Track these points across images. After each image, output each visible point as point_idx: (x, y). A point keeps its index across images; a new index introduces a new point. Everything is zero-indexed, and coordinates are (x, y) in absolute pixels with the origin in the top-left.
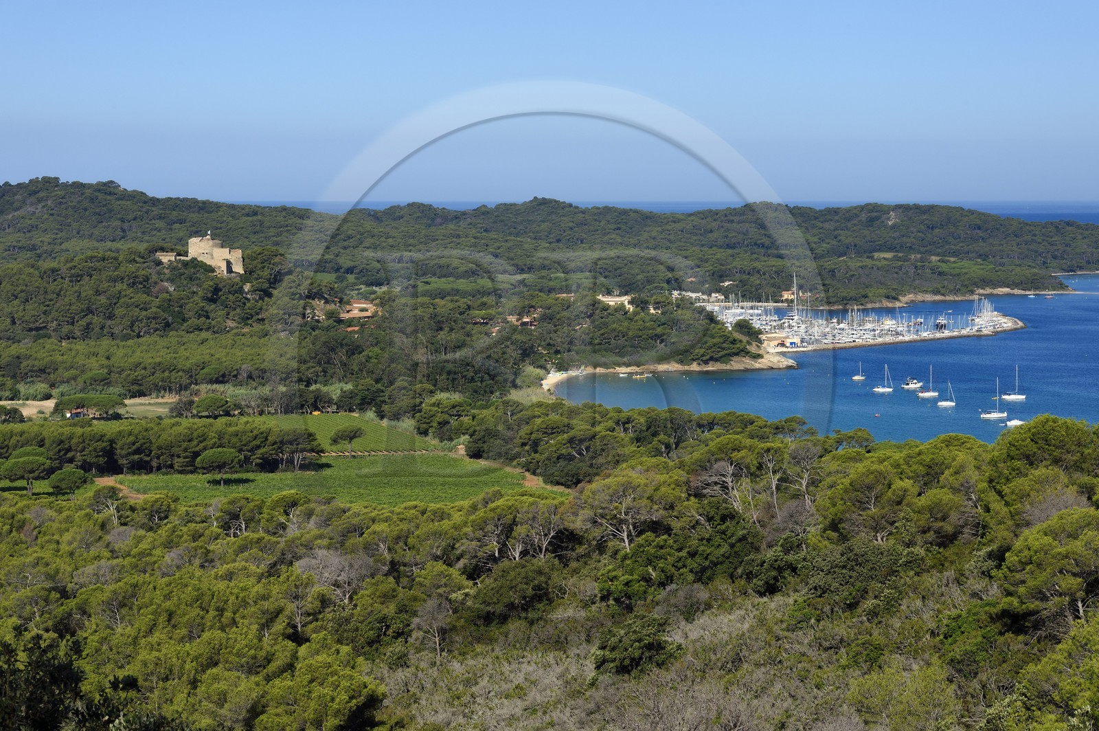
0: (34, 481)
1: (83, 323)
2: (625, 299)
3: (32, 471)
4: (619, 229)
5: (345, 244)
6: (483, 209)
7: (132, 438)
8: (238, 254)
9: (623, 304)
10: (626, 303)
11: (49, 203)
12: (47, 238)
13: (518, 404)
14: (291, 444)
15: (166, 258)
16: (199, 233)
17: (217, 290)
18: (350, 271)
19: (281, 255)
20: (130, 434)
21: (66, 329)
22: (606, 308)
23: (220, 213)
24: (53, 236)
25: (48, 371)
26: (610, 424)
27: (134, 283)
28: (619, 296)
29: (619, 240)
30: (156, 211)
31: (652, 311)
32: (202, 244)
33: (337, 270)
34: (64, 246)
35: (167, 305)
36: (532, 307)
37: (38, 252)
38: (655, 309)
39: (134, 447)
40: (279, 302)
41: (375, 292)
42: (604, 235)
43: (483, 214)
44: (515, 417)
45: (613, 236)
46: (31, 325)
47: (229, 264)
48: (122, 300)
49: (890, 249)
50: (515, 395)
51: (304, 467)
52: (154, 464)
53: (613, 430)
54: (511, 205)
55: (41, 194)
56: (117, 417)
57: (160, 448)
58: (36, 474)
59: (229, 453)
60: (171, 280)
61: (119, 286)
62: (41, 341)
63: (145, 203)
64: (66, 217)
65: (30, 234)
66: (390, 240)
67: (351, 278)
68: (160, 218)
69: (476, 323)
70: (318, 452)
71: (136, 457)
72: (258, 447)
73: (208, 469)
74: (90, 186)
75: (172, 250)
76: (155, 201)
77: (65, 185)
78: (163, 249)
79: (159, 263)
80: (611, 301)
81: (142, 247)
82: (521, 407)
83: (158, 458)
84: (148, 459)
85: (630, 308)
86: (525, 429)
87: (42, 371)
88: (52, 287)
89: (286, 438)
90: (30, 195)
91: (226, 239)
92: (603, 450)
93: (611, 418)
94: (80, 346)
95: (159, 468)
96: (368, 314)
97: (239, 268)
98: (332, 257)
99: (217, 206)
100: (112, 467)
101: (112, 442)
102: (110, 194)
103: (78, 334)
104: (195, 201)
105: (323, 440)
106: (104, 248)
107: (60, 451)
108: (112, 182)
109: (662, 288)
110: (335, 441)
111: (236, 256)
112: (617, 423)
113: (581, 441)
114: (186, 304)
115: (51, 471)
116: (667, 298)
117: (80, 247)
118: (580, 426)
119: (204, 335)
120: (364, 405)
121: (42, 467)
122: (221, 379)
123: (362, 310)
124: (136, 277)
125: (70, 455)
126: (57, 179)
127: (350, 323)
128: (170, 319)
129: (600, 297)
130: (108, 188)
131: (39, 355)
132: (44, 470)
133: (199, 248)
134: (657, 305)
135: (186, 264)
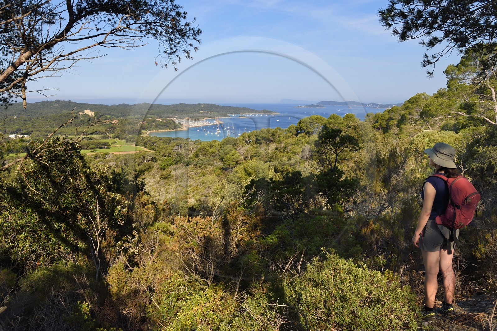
2: (160, 119)
5: (112, 111)
8: (93, 112)
11: (59, 104)
12: (59, 110)
13: (143, 137)
14: (105, 144)
15: (81, 113)
16: (86, 109)
17: (90, 119)
19: (101, 113)
22: (157, 121)
23: (90, 106)
33: (111, 115)
34: (62, 112)
35: (81, 121)
36: (145, 121)
37: (58, 113)
41: (118, 119)
44: (142, 139)
45: (157, 109)
47: (92, 114)
49: (202, 111)
50: (142, 135)
51: (107, 148)
53: (159, 141)
54: (140, 104)
55: (57, 103)
59: (94, 146)
60: (82, 117)
63: (76, 104)
64: (62, 107)
65: (56, 110)
66: (119, 110)
67: (113, 116)
68: (79, 106)
70: (109, 146)
72: (99, 145)
73: (90, 149)
74: (66, 101)
76: (78, 104)
77: (62, 101)
79: (79, 114)
81: (76, 111)
85: (161, 121)
86: (144, 141)
88: (60, 119)
90: (55, 103)
91: (91, 110)
93: (158, 139)
94: (66, 129)
96: (117, 122)
98: (110, 113)
99: (89, 104)
104: (85, 104)
105: (110, 143)
106: (69, 112)
108: (70, 100)
109: (166, 117)
110: (112, 144)
112: (160, 139)
113: (154, 143)
114: (85, 121)
116: (167, 119)
117: (65, 112)
118: (153, 140)
119: (88, 126)
120: (117, 137)
122: (92, 134)
123: (115, 122)
126: (60, 100)
127: (113, 124)
128: (82, 124)
129: (156, 119)
130: (69, 102)
133: (87, 112)
134: (165, 120)
135: (84, 114)
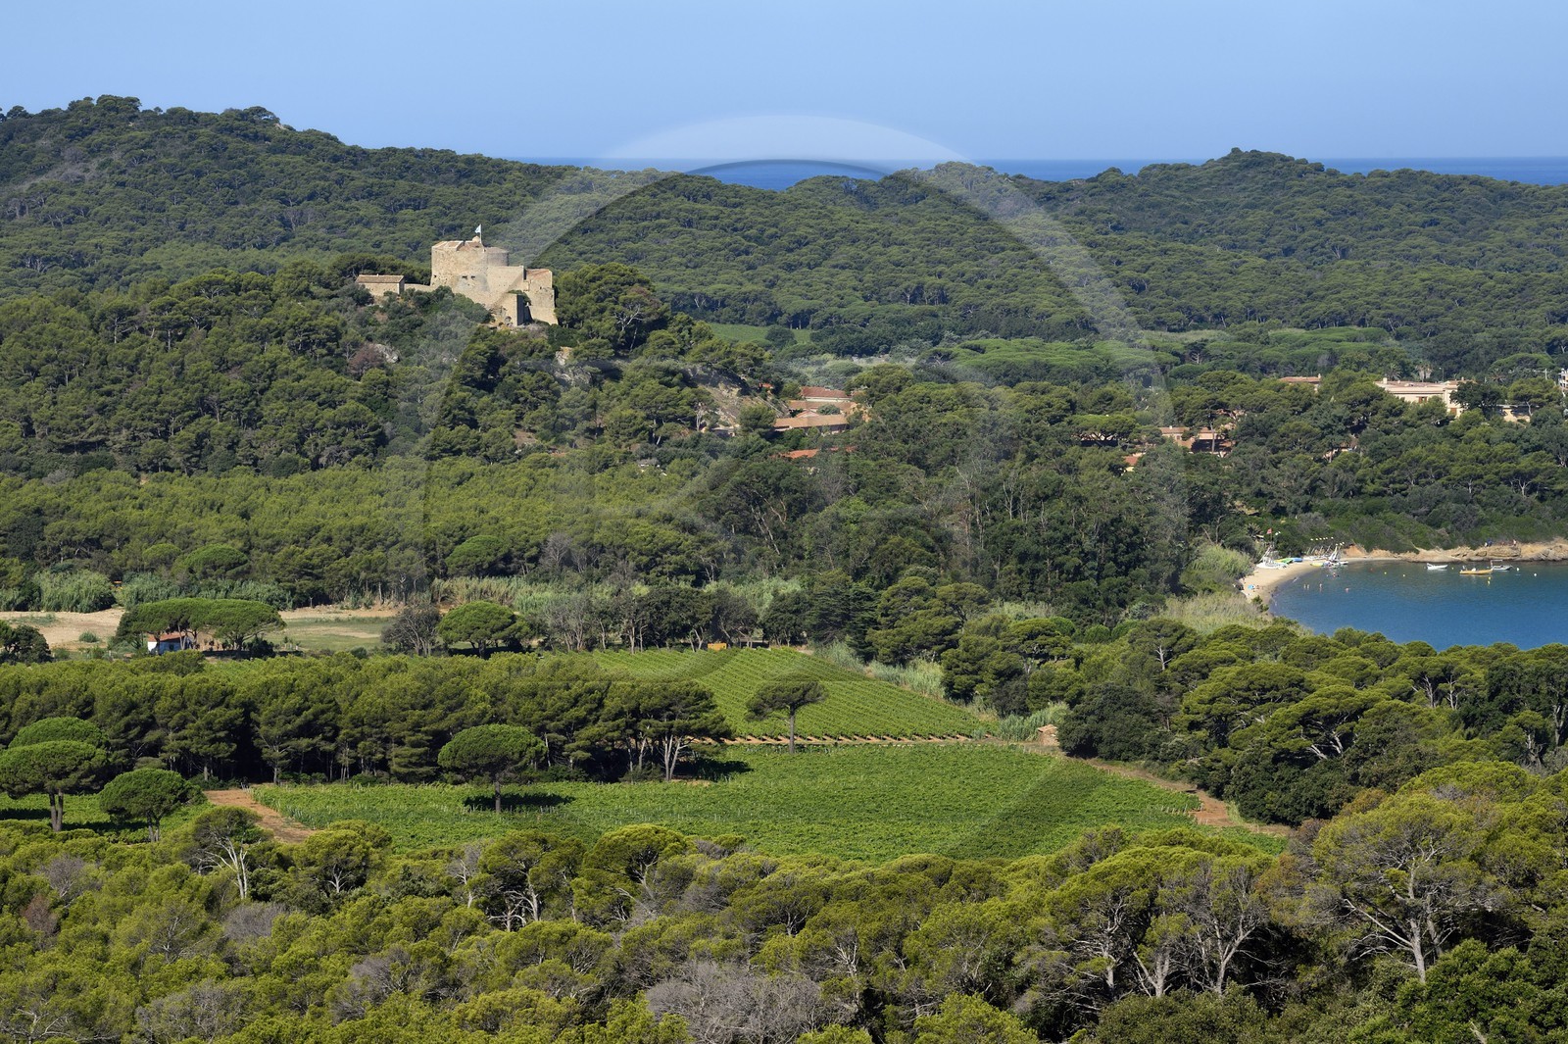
0: (66, 797)
1: (188, 433)
2: (1445, 390)
3: (61, 774)
4: (1434, 223)
5: (791, 257)
6: (1112, 178)
7: (294, 700)
8: (544, 279)
9: (1438, 400)
10: (1446, 398)
11: (116, 156)
12: (110, 238)
13: (1182, 632)
14: (658, 717)
15: (380, 287)
16: (456, 231)
17: (494, 362)
18: (800, 320)
19: (643, 282)
20: (291, 689)
21: (150, 447)
22: (1397, 409)
23: (509, 185)
24: (126, 234)
25: (107, 543)
26: (1402, 681)
27: (306, 345)
28: (1430, 381)
29: (1435, 251)
30: (360, 178)
31: (1510, 417)
32: (462, 256)
33: (772, 318)
34: (148, 258)
35: (382, 395)
36: (1222, 405)
37: (89, 269)
38: (1516, 412)
39: (299, 721)
40: (636, 390)
41: (857, 370)
42: (1399, 237)
43: (1112, 188)
44: (1175, 663)
45: (1420, 240)
46: (70, 439)
47: (523, 302)
48: (278, 384)
50: (1176, 612)
51: (685, 771)
52: (345, 758)
53: (1408, 696)
54: (1178, 168)
55: (97, 137)
56: (263, 650)
57: (357, 722)
58: (72, 779)
59: (514, 736)
60: (391, 339)
61: (273, 351)
62: (93, 474)
63: (336, 159)
64: (155, 190)
65: (71, 229)
66: (894, 250)
67: (803, 337)
68: (370, 194)
69: (1087, 443)
70: (717, 737)
71: (304, 742)
72: (582, 723)
73: (465, 772)
74: (209, 119)
75: (394, 269)
76: (357, 157)
77: (153, 117)
78: (373, 267)
79: (364, 299)
80: (1409, 393)
81: (325, 262)
82: (1188, 639)
83: (353, 745)
84: (331, 747)
85: (1456, 409)
86: (1200, 691)
87: (94, 543)
88: (117, 351)
89: (645, 703)
90: (72, 138)
91: (517, 243)
92: (1384, 743)
93: (1404, 668)
94: (181, 487)
95: (354, 769)
96: (839, 419)
97: (545, 312)
98: (760, 287)
99: (500, 169)
100: (247, 767)
101: (248, 707)
102: (256, 137)
103: (177, 459)
104: (448, 157)
105: (731, 709)
106: (240, 263)
107: (128, 727)
108: (260, 111)
109: (1535, 364)
110: (757, 711)
111: (540, 288)
112: (1419, 680)
113: (1331, 721)
114: (425, 393)
115: (106, 773)
116: (1547, 388)
117: (185, 260)
118: (1328, 687)
119: (465, 464)
120: (824, 630)
121: (86, 765)
122: (502, 566)
123: (826, 411)
124: (312, 330)
125: (151, 736)
126: (133, 102)
127: (797, 440)
128: (388, 427)
129: (1384, 384)
130: (250, 125)
131: (87, 507)
132: (91, 771)
133: (456, 265)
134: (1522, 403)
135: (425, 302)
